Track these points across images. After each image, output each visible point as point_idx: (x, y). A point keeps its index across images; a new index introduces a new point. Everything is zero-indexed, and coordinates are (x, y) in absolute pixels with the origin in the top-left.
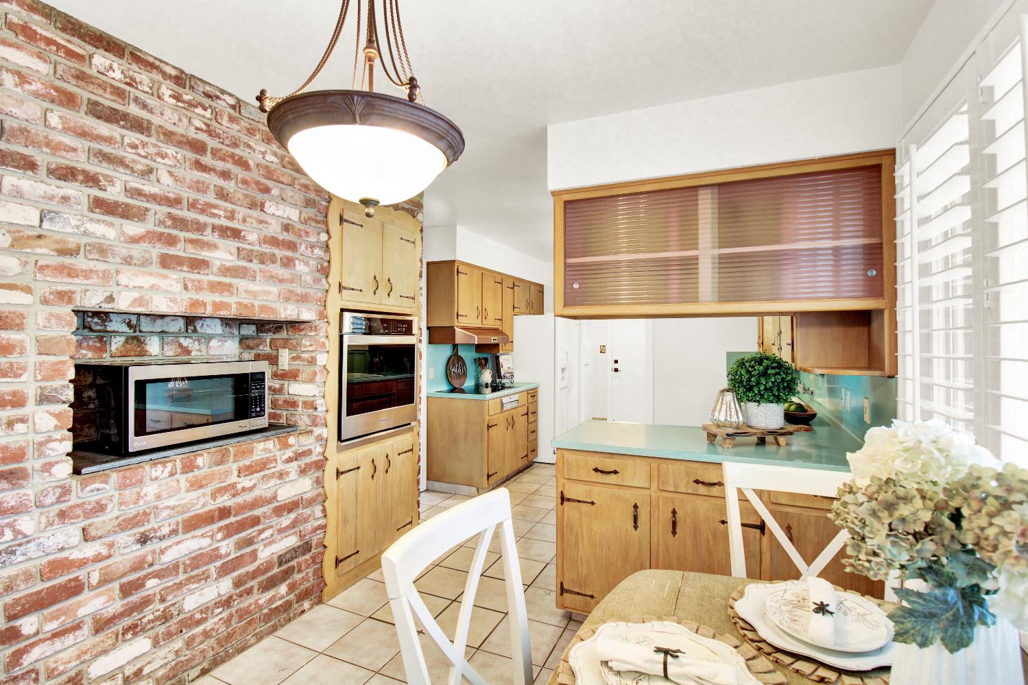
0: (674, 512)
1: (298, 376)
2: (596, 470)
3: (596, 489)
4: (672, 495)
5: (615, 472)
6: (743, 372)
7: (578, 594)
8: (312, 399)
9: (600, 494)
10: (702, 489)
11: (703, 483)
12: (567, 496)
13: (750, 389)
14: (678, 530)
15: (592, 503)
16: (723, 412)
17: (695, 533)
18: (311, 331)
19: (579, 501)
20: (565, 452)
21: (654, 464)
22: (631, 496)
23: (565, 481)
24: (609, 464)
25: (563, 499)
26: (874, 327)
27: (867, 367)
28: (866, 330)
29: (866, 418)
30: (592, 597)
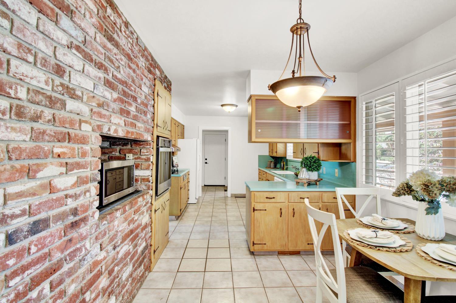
0: (294, 209)
1: (139, 167)
2: (267, 198)
3: (267, 205)
4: (292, 204)
5: (274, 198)
6: (308, 161)
7: (260, 244)
8: (147, 177)
9: (268, 206)
10: (302, 200)
11: (303, 198)
12: (256, 208)
13: (310, 167)
14: (295, 215)
15: (265, 210)
16: (304, 175)
17: (300, 216)
18: (147, 145)
19: (260, 210)
20: (255, 193)
21: (287, 193)
22: (279, 206)
23: (255, 203)
24: (271, 195)
25: (254, 210)
26: (343, 148)
27: (340, 159)
28: (339, 148)
29: (337, 175)
30: (265, 244)
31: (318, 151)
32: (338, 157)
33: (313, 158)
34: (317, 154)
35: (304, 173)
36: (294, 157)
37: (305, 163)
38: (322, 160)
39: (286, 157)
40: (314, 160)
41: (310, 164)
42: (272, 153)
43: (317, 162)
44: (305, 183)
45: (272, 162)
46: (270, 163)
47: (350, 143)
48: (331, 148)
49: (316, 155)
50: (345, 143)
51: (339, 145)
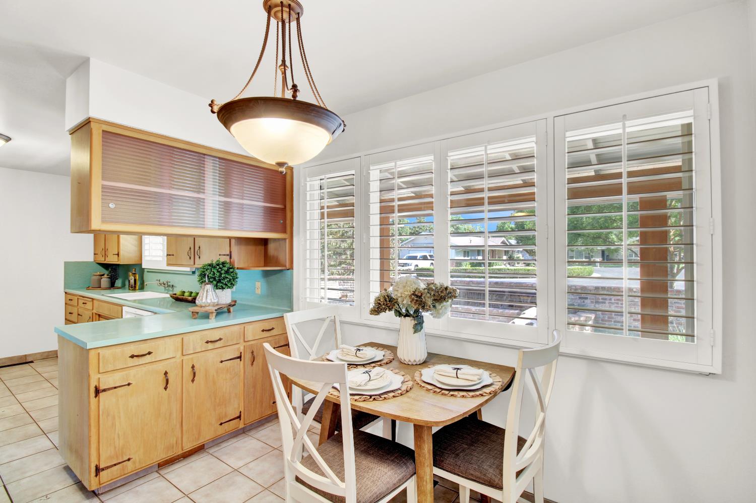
0: (193, 367)
2: (132, 357)
3: (132, 372)
4: (190, 356)
5: (149, 353)
6: (215, 271)
7: (115, 465)
9: (133, 375)
10: (210, 346)
11: (211, 342)
12: (102, 387)
13: (219, 281)
14: (196, 378)
15: (129, 384)
16: (209, 298)
17: (206, 376)
19: (115, 388)
20: (100, 351)
21: (179, 339)
22: (162, 367)
23: (99, 376)
24: (144, 348)
25: (97, 391)
26: (271, 247)
27: (265, 266)
28: (263, 247)
29: (259, 292)
30: (129, 460)
31: (231, 252)
32: (262, 263)
33: (223, 263)
34: (228, 257)
35: (210, 293)
36: (168, 265)
37: (210, 275)
38: (238, 268)
39: (141, 265)
40: (226, 269)
41: (220, 276)
42: (106, 256)
43: (232, 272)
44: (212, 313)
45: (103, 275)
46: (98, 277)
47: (285, 239)
48: (251, 248)
49: (227, 259)
50: (275, 240)
51: (265, 242)
